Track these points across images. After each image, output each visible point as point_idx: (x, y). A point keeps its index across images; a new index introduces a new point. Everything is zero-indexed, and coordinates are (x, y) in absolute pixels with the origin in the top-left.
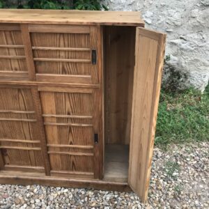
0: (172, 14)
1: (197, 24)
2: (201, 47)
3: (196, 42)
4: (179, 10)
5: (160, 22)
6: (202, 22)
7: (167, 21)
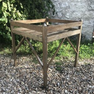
0: (77, 14)
1: (87, 17)
2: (89, 26)
3: (87, 24)
4: (80, 12)
5: (72, 17)
6: (89, 16)
7: (76, 17)
